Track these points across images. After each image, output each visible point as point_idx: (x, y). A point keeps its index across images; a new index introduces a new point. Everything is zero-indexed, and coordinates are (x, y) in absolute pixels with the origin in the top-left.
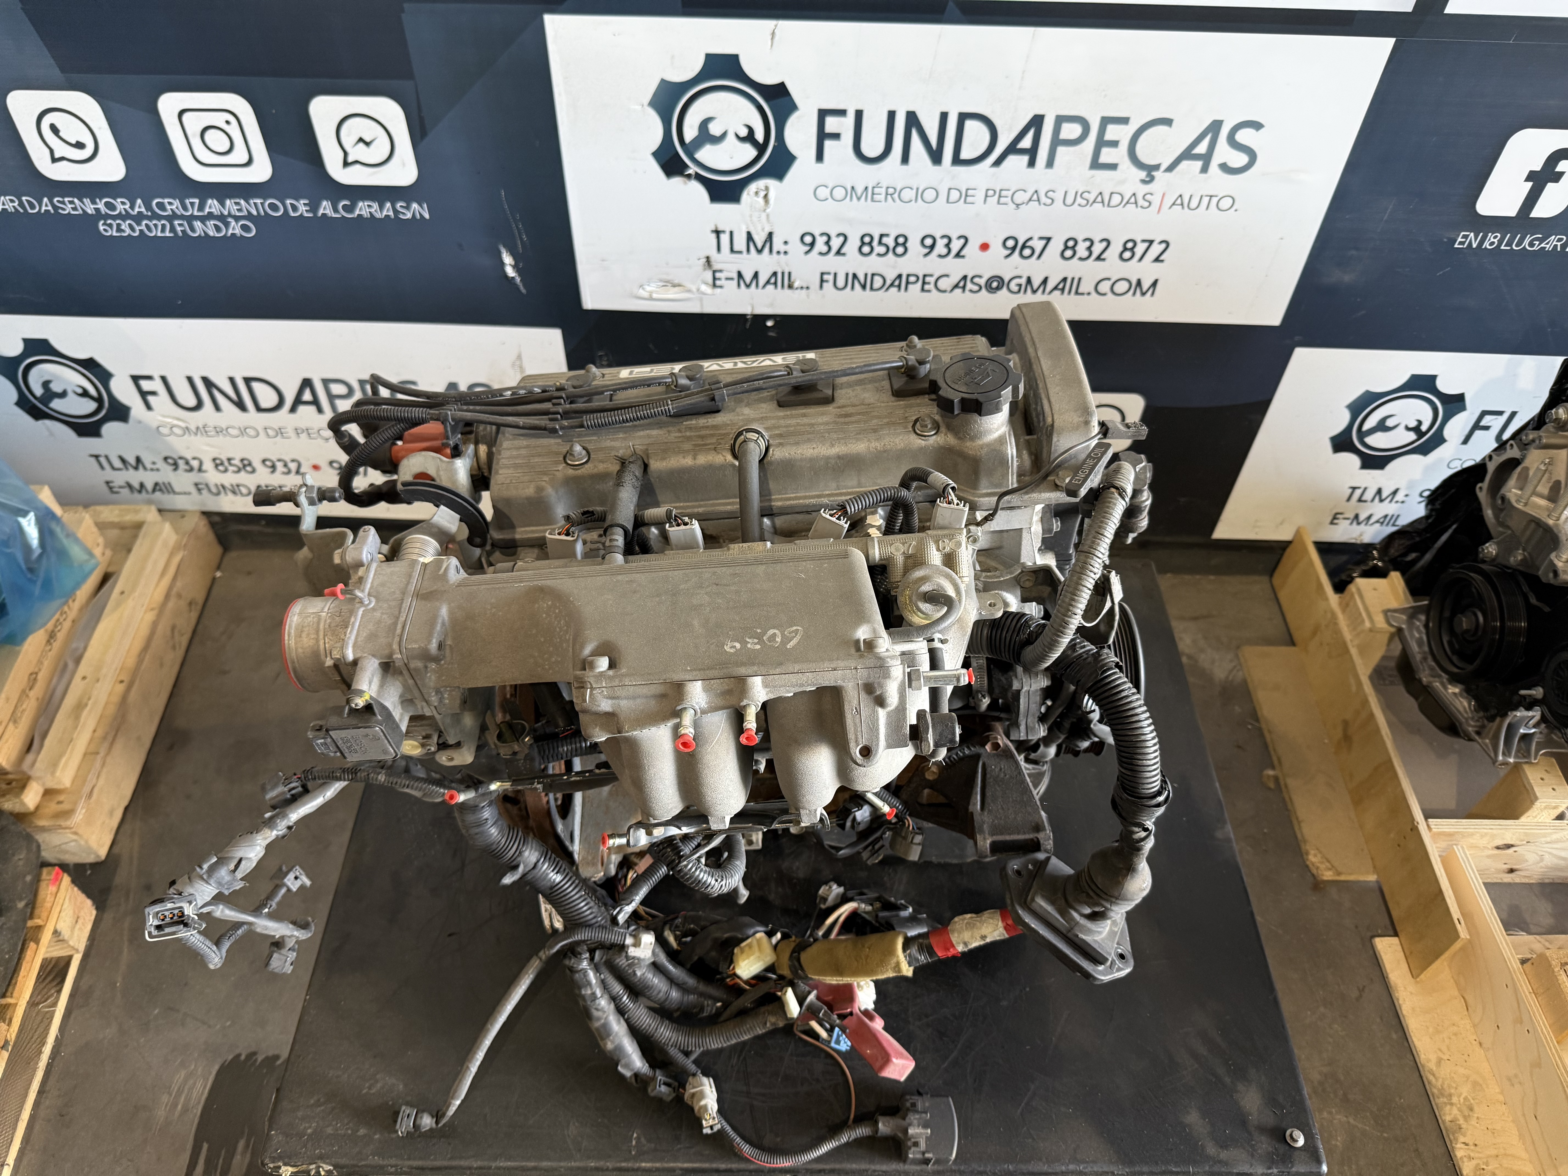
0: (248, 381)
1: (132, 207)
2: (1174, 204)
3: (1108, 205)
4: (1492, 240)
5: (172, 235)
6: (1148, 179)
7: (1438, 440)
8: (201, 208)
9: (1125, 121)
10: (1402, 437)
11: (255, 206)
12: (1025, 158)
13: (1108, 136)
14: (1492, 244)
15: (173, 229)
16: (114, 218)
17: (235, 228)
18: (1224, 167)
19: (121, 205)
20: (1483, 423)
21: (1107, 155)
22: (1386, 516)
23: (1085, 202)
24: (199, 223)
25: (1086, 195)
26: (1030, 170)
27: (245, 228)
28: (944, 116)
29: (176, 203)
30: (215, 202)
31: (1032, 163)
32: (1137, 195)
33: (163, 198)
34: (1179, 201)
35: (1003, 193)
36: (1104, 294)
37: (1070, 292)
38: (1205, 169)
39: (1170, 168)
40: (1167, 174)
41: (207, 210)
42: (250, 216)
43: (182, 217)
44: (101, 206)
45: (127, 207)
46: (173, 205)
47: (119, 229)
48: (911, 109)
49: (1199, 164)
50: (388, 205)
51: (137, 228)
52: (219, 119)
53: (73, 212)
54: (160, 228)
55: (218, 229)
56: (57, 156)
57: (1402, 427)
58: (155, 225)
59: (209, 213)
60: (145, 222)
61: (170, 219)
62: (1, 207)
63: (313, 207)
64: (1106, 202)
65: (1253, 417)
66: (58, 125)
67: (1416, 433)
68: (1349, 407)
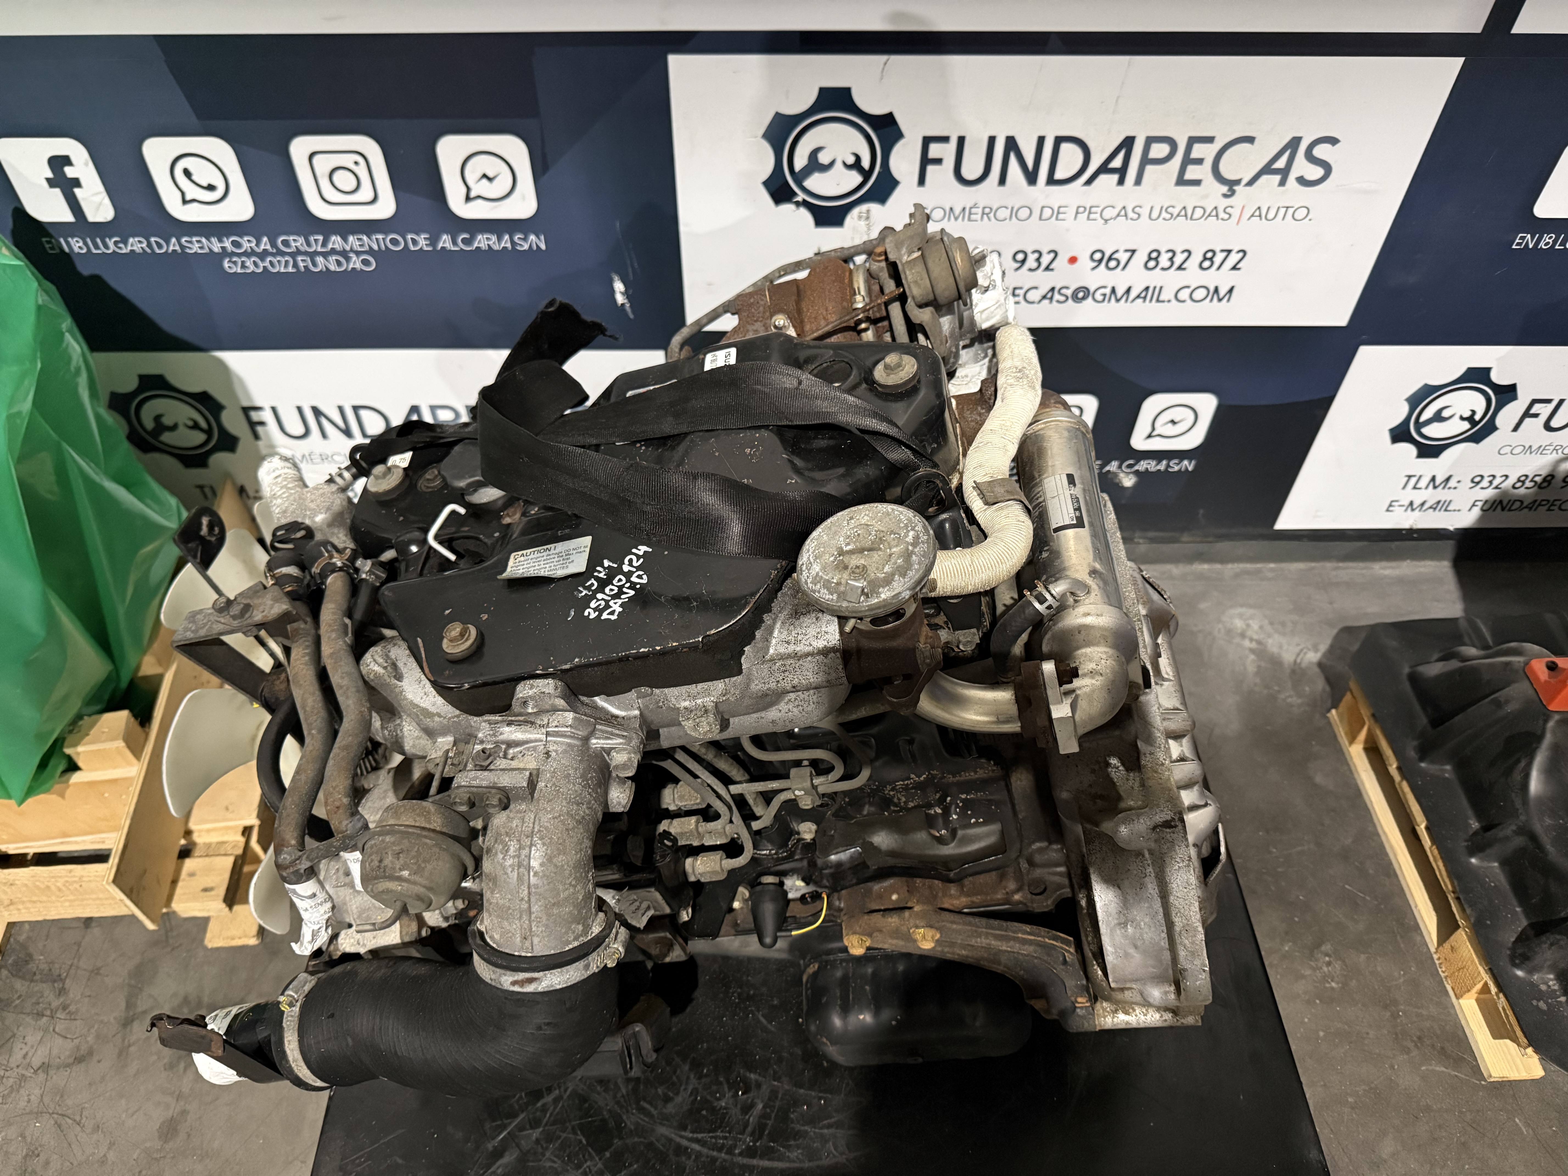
0: (356, 409)
1: (258, 245)
2: (1252, 216)
3: (1191, 219)
4: (1547, 240)
5: (294, 270)
7: (1490, 428)
8: (324, 244)
9: (1210, 140)
10: (1457, 427)
11: (378, 241)
12: (1115, 177)
14: (1547, 244)
15: (295, 265)
16: (239, 255)
17: (356, 263)
18: (1302, 181)
19: (247, 242)
20: (1533, 411)
21: (1192, 172)
22: (1439, 502)
23: (1169, 216)
24: (321, 259)
25: (1170, 210)
26: (1120, 188)
27: (366, 262)
28: (1041, 140)
29: (301, 240)
30: (339, 238)
31: (1121, 182)
33: (288, 235)
34: (1257, 213)
36: (1184, 301)
37: (1151, 300)
38: (1282, 183)
39: (1251, 183)
40: (1248, 188)
41: (330, 246)
42: (371, 252)
43: (306, 253)
44: (227, 244)
45: (253, 245)
46: (297, 242)
47: (243, 266)
48: (1010, 134)
49: (1278, 178)
50: (507, 237)
51: (261, 265)
52: (347, 160)
53: (200, 251)
54: (283, 264)
55: (339, 263)
56: (188, 198)
57: (1456, 418)
58: (279, 261)
59: (332, 249)
60: (269, 259)
61: (293, 255)
62: (129, 248)
63: (433, 241)
64: (1189, 216)
65: (1317, 412)
66: (191, 170)
67: (1470, 423)
68: (1408, 400)
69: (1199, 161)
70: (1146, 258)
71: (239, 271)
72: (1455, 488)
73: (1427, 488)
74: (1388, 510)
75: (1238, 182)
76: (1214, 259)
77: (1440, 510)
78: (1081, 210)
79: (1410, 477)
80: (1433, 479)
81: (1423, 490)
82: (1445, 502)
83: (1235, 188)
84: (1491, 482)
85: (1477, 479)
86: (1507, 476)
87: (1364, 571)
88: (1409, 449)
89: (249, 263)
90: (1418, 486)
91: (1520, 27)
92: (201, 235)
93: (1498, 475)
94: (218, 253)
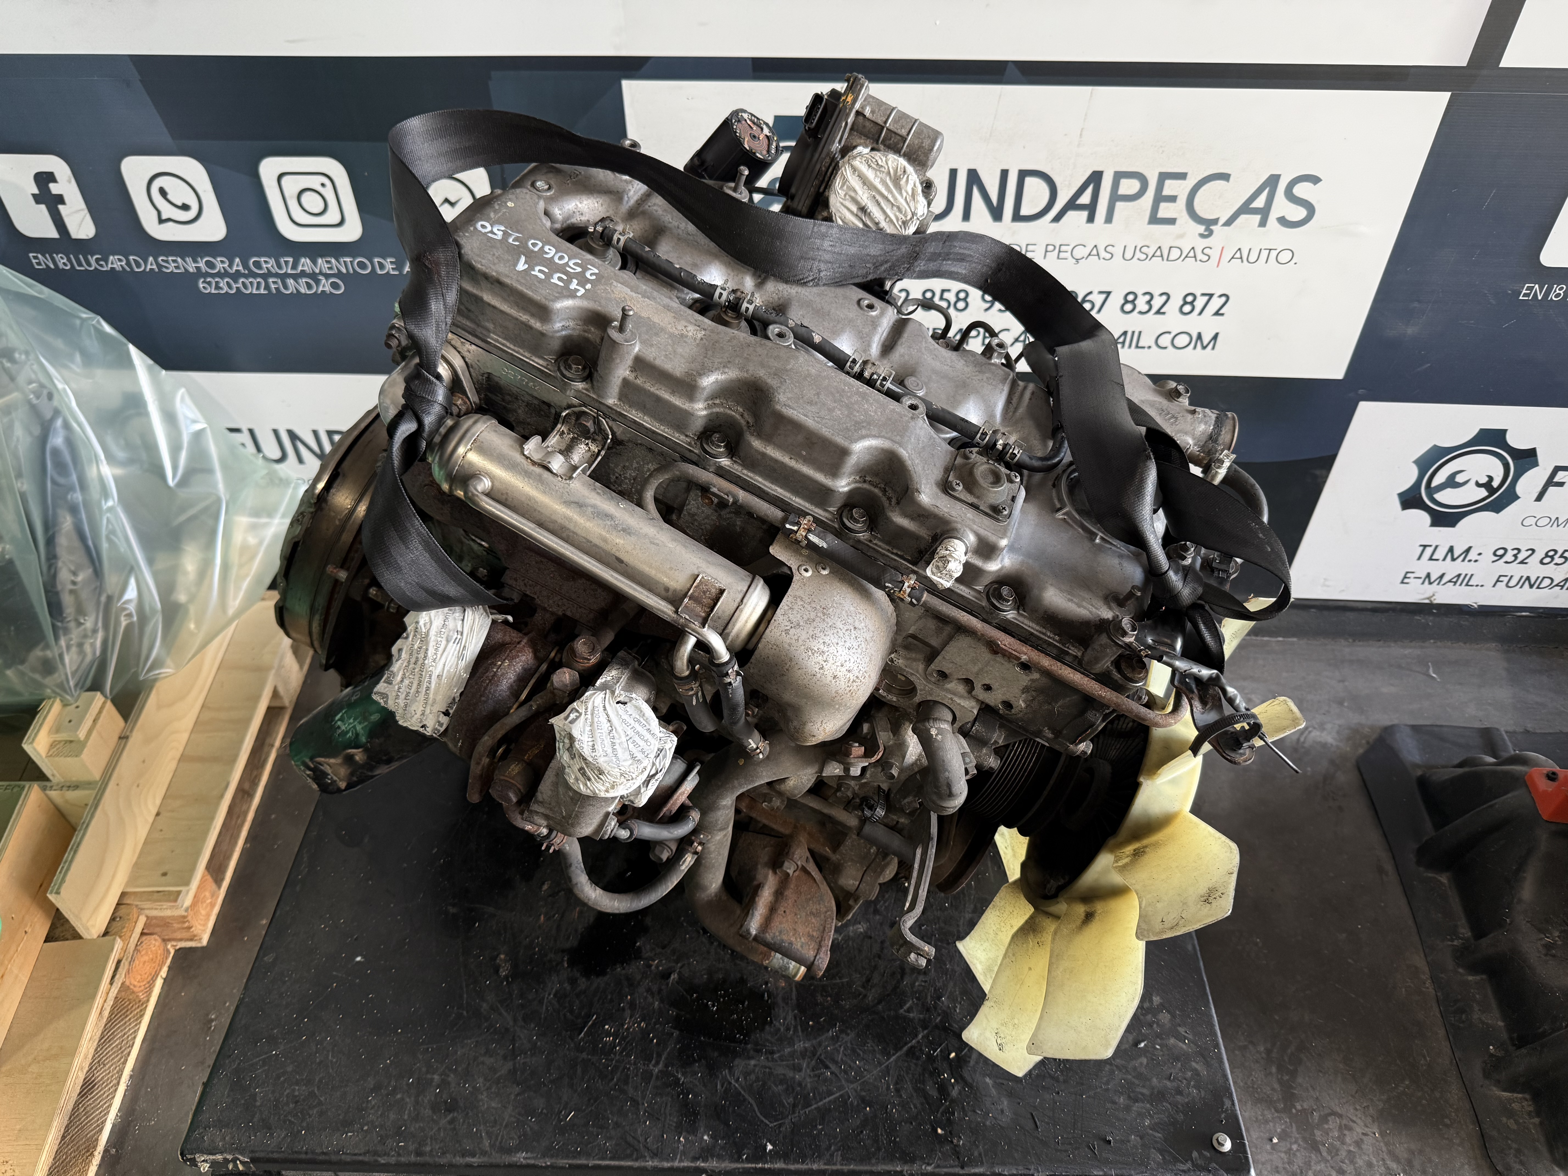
0: (330, 433)
1: (230, 266)
2: (1233, 258)
3: (1167, 260)
4: (1558, 292)
5: (266, 292)
6: (1206, 233)
7: (1511, 496)
8: (294, 267)
9: (1182, 176)
10: (1472, 494)
11: (345, 264)
12: (1085, 214)
13: (1166, 192)
14: (1558, 295)
15: (267, 287)
16: (213, 276)
17: (325, 286)
18: (1283, 221)
19: (221, 263)
20: (1556, 479)
21: (1165, 211)
22: (1459, 575)
23: (1143, 257)
24: (292, 281)
25: (1144, 249)
26: (1090, 225)
27: (335, 286)
28: (1004, 174)
29: (272, 261)
30: (308, 261)
31: (1091, 219)
32: (1196, 249)
33: (259, 256)
34: (1238, 255)
35: (1063, 248)
36: (1165, 348)
37: (1130, 346)
38: (1263, 223)
39: (1229, 223)
40: (1226, 228)
41: (300, 268)
42: (339, 275)
43: (277, 275)
44: (202, 264)
45: (226, 265)
46: (268, 264)
47: (217, 287)
48: (972, 167)
49: (1257, 218)
51: (234, 286)
52: (314, 182)
53: (176, 271)
54: (255, 285)
55: (309, 286)
56: (164, 217)
57: (1472, 483)
58: (251, 283)
59: (302, 271)
60: (241, 280)
61: (265, 277)
62: (110, 266)
63: (399, 266)
64: (1165, 257)
65: (1318, 472)
66: (167, 189)
67: (1488, 491)
68: (1416, 462)
69: (1173, 199)
70: (1122, 301)
71: (213, 291)
72: (1476, 561)
73: (1444, 560)
74: (1402, 582)
75: (1215, 221)
76: (1195, 303)
77: (1461, 585)
78: (1050, 248)
79: (1425, 546)
80: (1451, 550)
81: (1440, 561)
82: (1466, 575)
83: (1212, 227)
84: (1515, 556)
85: (1500, 552)
86: (1533, 551)
87: (1381, 649)
88: (1421, 517)
89: (223, 284)
90: (1434, 557)
91: (1509, 60)
92: (176, 256)
93: (1523, 549)
94: (193, 273)
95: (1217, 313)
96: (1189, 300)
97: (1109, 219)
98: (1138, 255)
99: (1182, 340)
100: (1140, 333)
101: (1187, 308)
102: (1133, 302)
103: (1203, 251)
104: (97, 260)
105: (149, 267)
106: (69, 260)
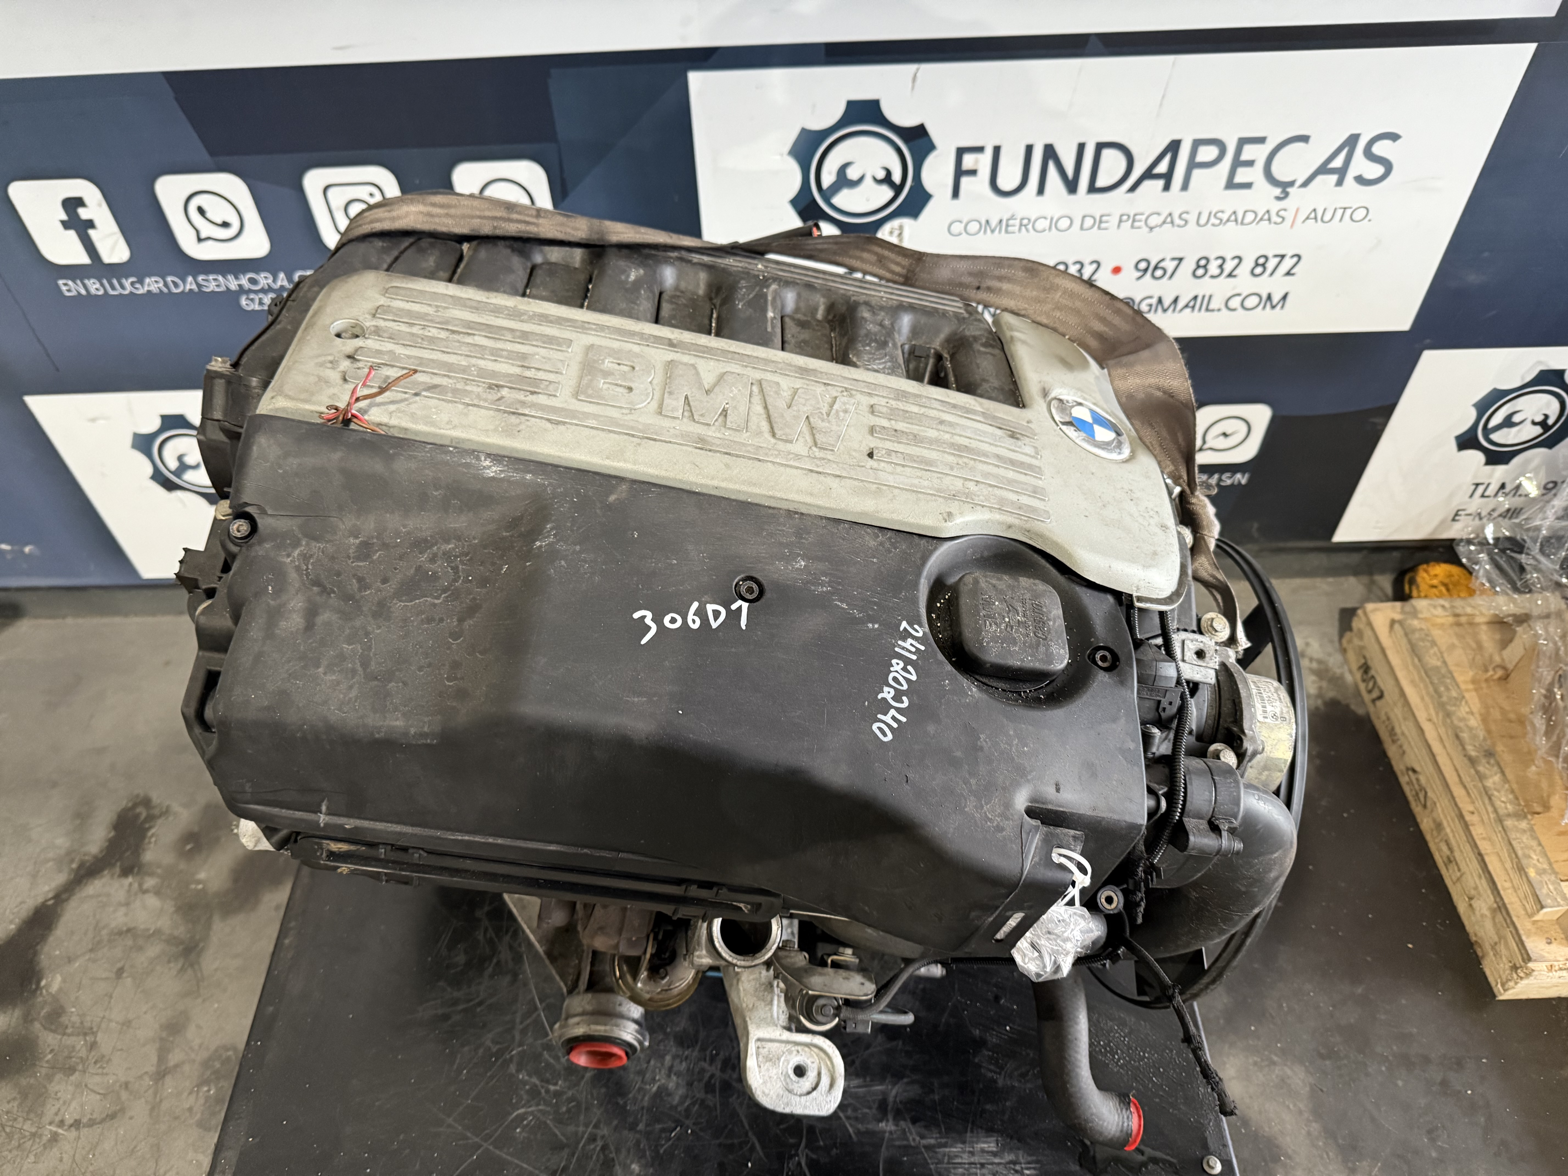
1: (274, 281)
2: (1307, 218)
3: (1242, 223)
6: (1282, 196)
7: (1564, 432)
9: (1261, 140)
10: (1528, 432)
12: (1161, 183)
13: (1244, 157)
16: (256, 292)
18: (1361, 180)
19: (264, 279)
21: (1242, 175)
23: (1218, 222)
25: (1219, 215)
26: (1166, 194)
28: (1081, 147)
31: (1167, 187)
32: (1271, 212)
34: (1313, 215)
36: (1234, 310)
37: (1200, 309)
38: (1340, 183)
39: (1305, 184)
40: (1303, 189)
45: (270, 281)
47: (260, 303)
48: (1049, 142)
49: (1334, 178)
52: (362, 192)
53: (217, 290)
56: (203, 236)
57: (1527, 423)
62: (146, 288)
64: (1240, 221)
65: (1378, 420)
66: (205, 207)
67: (1543, 427)
68: (1475, 405)
69: (1250, 163)
70: (1194, 266)
71: (257, 307)
73: (1496, 495)
74: (1454, 520)
75: (1292, 184)
76: (1267, 265)
78: (1125, 218)
79: (1477, 485)
81: (1491, 499)
82: (1515, 509)
83: (1289, 190)
88: (1476, 457)
89: (266, 300)
90: (1486, 494)
92: (217, 274)
94: (235, 291)
95: (1288, 273)
96: (1261, 263)
97: (1185, 187)
98: (1213, 220)
99: (1252, 302)
100: (1210, 297)
101: (1259, 270)
102: (1205, 267)
103: (1278, 214)
104: (132, 284)
105: (188, 287)
106: (102, 285)
